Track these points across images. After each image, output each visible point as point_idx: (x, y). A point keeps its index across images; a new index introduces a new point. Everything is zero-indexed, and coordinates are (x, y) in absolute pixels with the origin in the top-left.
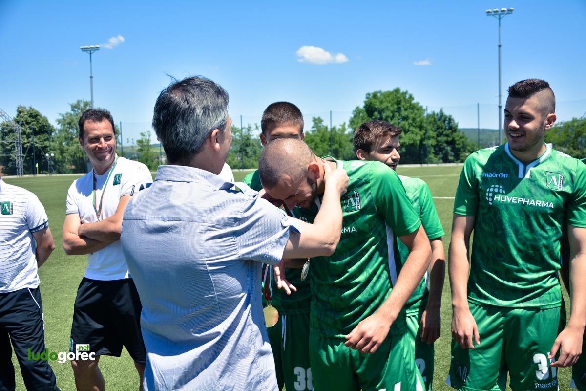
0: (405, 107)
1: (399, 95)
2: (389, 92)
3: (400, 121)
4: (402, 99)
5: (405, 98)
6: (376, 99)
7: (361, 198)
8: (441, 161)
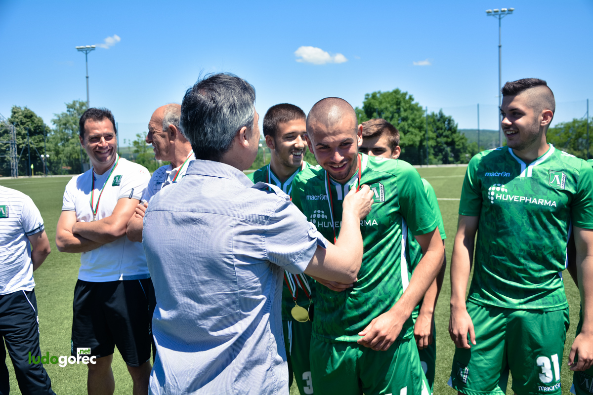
0: (405, 107)
1: (398, 96)
2: (388, 92)
3: (399, 122)
4: (402, 99)
5: (404, 99)
6: (375, 99)
7: (386, 191)
8: (441, 162)
